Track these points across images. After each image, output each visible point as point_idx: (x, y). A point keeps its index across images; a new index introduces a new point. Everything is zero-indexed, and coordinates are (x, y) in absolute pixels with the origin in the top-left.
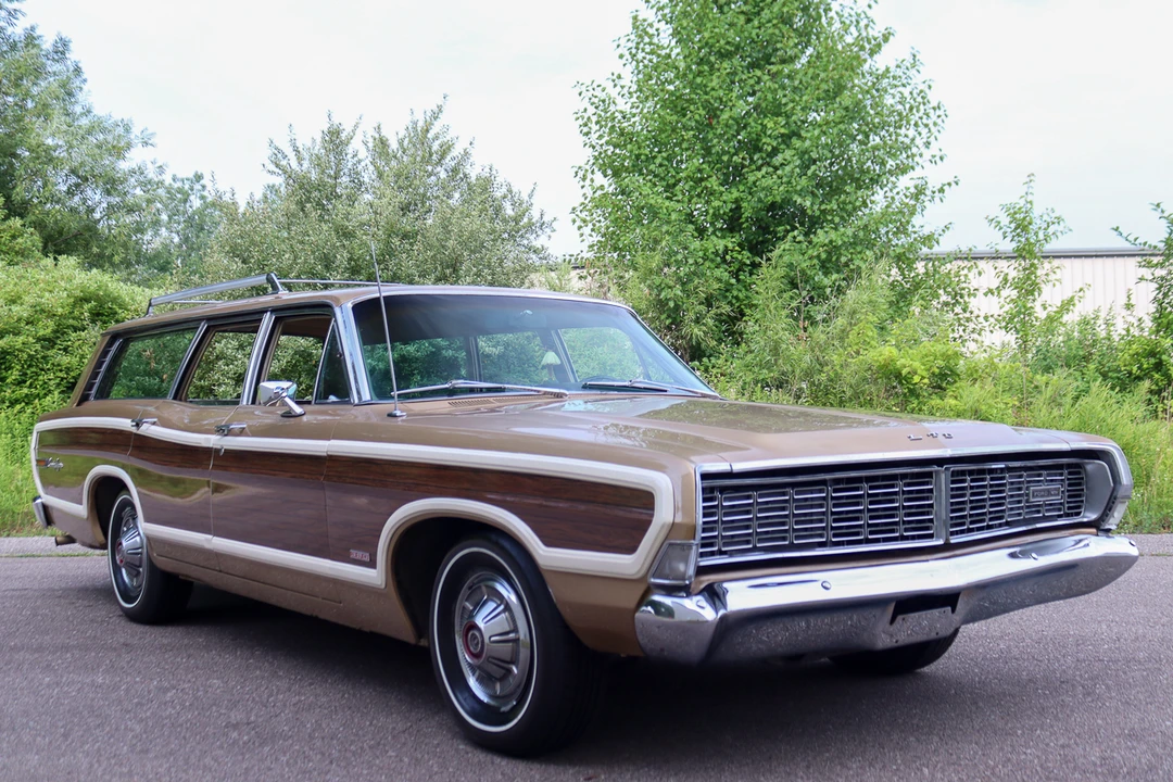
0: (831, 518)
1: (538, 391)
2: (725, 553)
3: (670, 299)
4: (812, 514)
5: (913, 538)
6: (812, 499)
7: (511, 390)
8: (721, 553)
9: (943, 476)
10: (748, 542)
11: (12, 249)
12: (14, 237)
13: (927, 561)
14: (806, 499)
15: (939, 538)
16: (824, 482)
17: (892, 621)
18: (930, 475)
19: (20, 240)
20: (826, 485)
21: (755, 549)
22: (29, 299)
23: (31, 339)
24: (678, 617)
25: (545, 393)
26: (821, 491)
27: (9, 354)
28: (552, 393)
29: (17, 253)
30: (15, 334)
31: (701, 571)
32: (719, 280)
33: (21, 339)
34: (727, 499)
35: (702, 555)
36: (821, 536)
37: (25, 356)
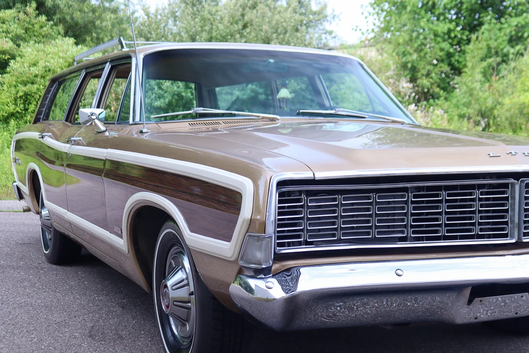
0: (411, 218)
1: (258, 117)
2: (311, 243)
3: (408, 62)
4: (394, 215)
5: (489, 236)
6: (394, 202)
7: (239, 115)
8: (307, 243)
9: (517, 188)
10: (334, 235)
11: (40, 34)
12: (41, 27)
13: (504, 255)
14: (389, 203)
15: (512, 237)
16: (406, 190)
17: (470, 302)
18: (506, 186)
19: (45, 29)
20: (407, 192)
21: (339, 241)
22: (41, 64)
23: (41, 86)
24: (258, 295)
25: (263, 118)
26: (403, 197)
27: (29, 95)
28: (267, 118)
29: (43, 37)
30: (32, 83)
31: (279, 258)
32: (442, 50)
33: (35, 86)
34: (311, 201)
35: (280, 245)
36: (402, 232)
37: (38, 97)
